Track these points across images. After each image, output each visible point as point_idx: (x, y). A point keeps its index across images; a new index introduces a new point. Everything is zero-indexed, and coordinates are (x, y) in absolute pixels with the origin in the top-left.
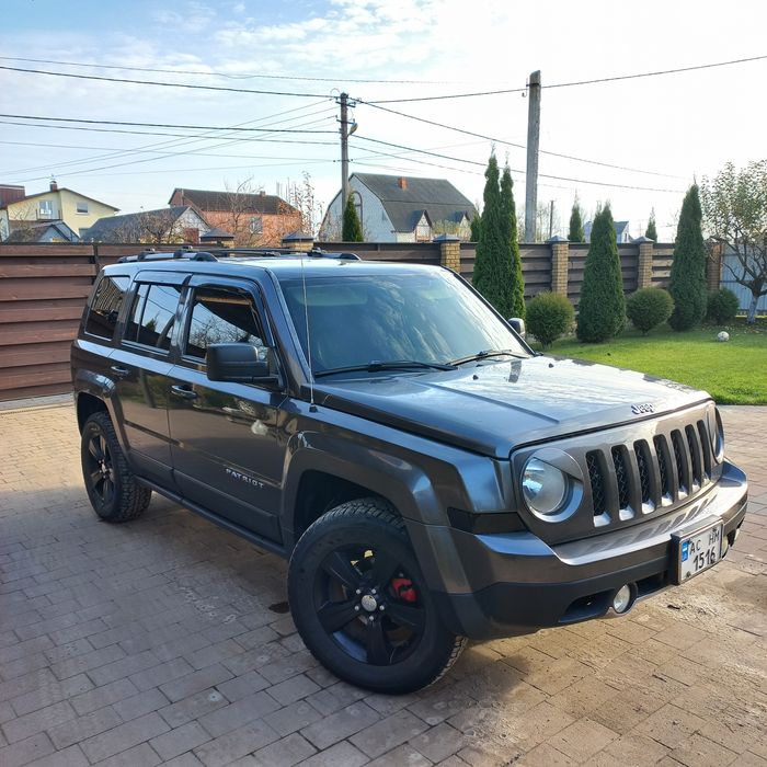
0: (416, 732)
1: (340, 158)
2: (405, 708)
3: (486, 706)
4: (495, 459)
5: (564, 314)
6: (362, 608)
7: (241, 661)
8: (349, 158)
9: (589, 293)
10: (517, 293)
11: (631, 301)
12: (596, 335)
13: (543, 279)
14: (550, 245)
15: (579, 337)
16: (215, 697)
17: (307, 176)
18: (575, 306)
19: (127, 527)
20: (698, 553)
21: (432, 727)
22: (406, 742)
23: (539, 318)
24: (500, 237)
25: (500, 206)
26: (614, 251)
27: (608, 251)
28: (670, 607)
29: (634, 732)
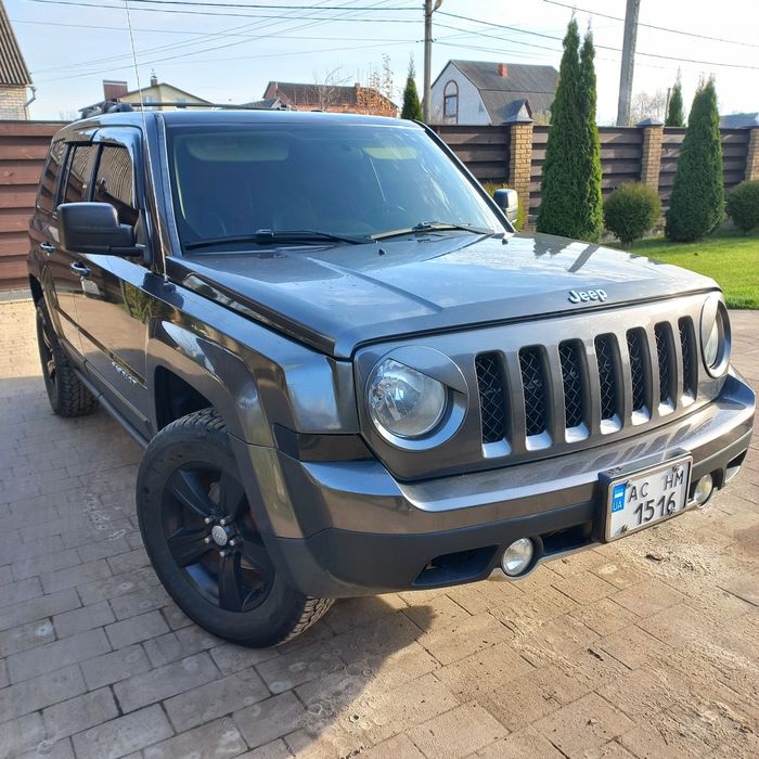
0: (250, 700)
1: (423, 38)
2: (253, 667)
3: (354, 673)
4: (333, 359)
5: (648, 208)
6: (212, 541)
7: (100, 587)
8: (433, 38)
9: (681, 186)
10: (592, 183)
11: (732, 195)
12: (686, 233)
13: (630, 169)
14: (642, 130)
15: (667, 237)
16: (45, 630)
17: (387, 60)
18: (663, 201)
19: (76, 422)
20: (643, 501)
21: (273, 695)
22: (230, 715)
23: (619, 213)
24: (577, 118)
25: (578, 79)
26: (715, 137)
27: (707, 136)
28: (649, 557)
29: (531, 731)
